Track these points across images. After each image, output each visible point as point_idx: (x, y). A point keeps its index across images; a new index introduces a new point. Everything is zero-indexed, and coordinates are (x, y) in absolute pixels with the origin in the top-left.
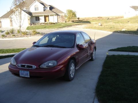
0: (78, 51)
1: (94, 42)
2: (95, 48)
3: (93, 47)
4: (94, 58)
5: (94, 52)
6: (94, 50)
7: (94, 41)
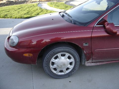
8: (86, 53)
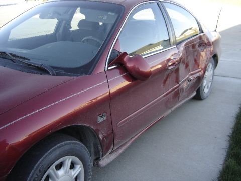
0: (126, 83)
1: (212, 39)
2: (215, 57)
3: (204, 55)
4: (206, 90)
5: (209, 74)
6: (211, 65)
7: (213, 37)
8: (103, 138)
